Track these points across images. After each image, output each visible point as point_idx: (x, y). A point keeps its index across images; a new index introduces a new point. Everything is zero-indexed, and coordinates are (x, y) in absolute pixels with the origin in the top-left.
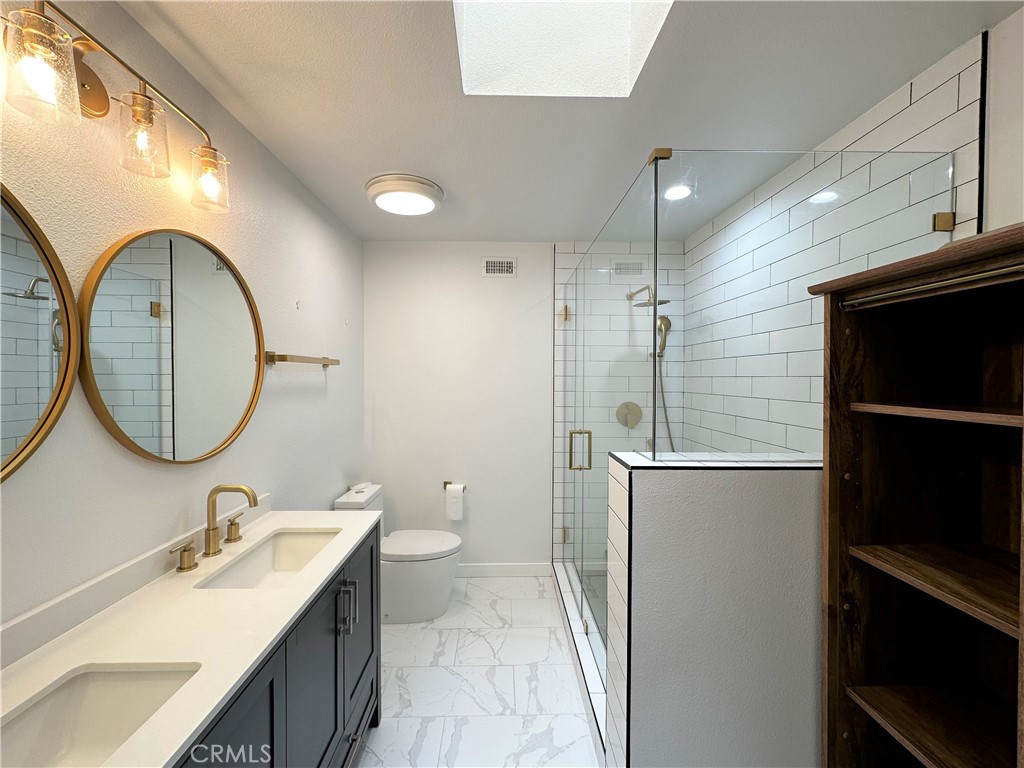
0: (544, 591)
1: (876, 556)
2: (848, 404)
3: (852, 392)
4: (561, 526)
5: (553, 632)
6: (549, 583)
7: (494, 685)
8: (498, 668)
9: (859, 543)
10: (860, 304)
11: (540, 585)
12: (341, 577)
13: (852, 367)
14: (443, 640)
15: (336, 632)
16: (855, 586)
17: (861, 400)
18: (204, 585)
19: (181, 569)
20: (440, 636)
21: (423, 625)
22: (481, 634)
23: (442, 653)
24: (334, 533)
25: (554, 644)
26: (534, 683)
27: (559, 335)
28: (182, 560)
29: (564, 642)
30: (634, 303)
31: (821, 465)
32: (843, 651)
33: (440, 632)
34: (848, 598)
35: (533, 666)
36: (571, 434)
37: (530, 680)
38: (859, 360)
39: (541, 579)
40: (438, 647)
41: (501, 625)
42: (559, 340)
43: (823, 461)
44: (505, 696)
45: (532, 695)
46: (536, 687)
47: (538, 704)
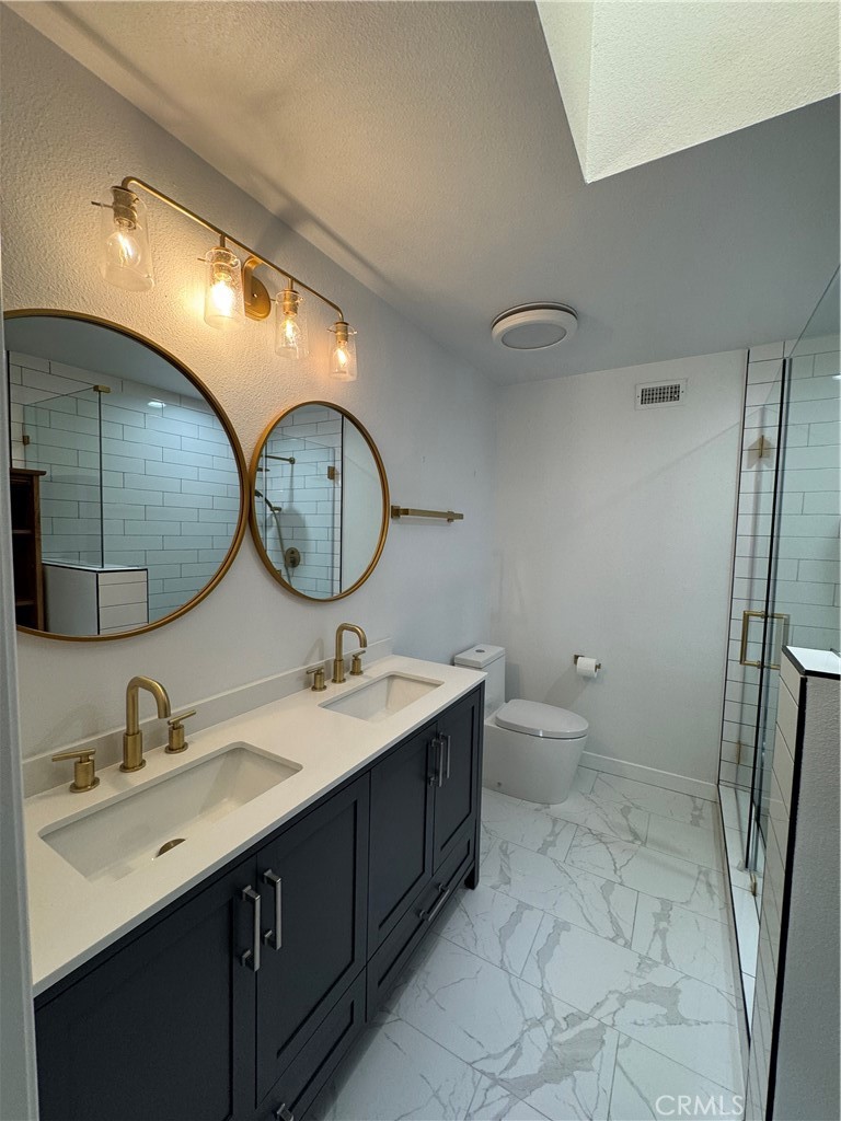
0: (700, 817)
4: (735, 740)
5: (704, 872)
6: (708, 811)
7: (608, 903)
8: (617, 886)
11: (695, 808)
12: (433, 728)
14: (557, 830)
15: (427, 780)
18: (326, 706)
19: (314, 688)
20: (554, 825)
21: (537, 806)
22: (604, 839)
23: (553, 844)
24: (436, 685)
25: (703, 888)
26: (663, 924)
27: (749, 478)
28: (315, 680)
33: (555, 821)
35: (667, 905)
36: (745, 615)
37: (659, 917)
39: (699, 802)
40: (549, 836)
41: (631, 838)
44: (620, 923)
45: (657, 936)
46: (666, 930)
47: (664, 951)
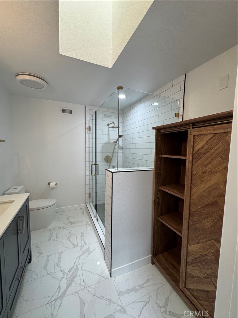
0: (84, 212)
1: (164, 188)
2: (159, 155)
3: (160, 152)
4: (88, 193)
5: (87, 223)
6: (85, 210)
7: (70, 241)
8: (71, 236)
9: (160, 186)
10: (162, 132)
11: (82, 211)
13: (160, 147)
14: (52, 232)
15: (17, 234)
16: (159, 196)
17: (162, 154)
20: (50, 232)
21: (43, 229)
22: (65, 228)
23: (52, 236)
24: (12, 202)
25: (88, 226)
26: (83, 237)
27: (87, 135)
29: (91, 225)
30: (109, 127)
31: (154, 169)
32: (157, 209)
33: (50, 230)
34: (158, 198)
35: (82, 233)
36: (92, 165)
37: (81, 237)
38: (161, 145)
39: (82, 209)
40: (50, 235)
41: (71, 224)
42: (87, 136)
43: (154, 168)
44: (74, 243)
45: (82, 240)
46: (84, 238)
47: (85, 242)
